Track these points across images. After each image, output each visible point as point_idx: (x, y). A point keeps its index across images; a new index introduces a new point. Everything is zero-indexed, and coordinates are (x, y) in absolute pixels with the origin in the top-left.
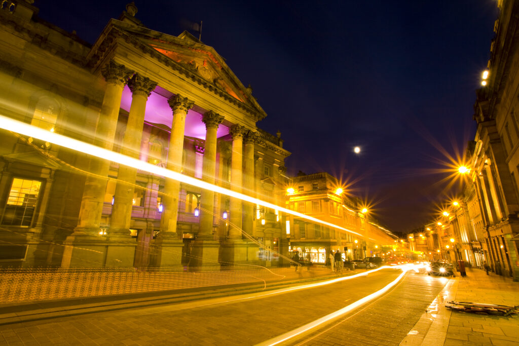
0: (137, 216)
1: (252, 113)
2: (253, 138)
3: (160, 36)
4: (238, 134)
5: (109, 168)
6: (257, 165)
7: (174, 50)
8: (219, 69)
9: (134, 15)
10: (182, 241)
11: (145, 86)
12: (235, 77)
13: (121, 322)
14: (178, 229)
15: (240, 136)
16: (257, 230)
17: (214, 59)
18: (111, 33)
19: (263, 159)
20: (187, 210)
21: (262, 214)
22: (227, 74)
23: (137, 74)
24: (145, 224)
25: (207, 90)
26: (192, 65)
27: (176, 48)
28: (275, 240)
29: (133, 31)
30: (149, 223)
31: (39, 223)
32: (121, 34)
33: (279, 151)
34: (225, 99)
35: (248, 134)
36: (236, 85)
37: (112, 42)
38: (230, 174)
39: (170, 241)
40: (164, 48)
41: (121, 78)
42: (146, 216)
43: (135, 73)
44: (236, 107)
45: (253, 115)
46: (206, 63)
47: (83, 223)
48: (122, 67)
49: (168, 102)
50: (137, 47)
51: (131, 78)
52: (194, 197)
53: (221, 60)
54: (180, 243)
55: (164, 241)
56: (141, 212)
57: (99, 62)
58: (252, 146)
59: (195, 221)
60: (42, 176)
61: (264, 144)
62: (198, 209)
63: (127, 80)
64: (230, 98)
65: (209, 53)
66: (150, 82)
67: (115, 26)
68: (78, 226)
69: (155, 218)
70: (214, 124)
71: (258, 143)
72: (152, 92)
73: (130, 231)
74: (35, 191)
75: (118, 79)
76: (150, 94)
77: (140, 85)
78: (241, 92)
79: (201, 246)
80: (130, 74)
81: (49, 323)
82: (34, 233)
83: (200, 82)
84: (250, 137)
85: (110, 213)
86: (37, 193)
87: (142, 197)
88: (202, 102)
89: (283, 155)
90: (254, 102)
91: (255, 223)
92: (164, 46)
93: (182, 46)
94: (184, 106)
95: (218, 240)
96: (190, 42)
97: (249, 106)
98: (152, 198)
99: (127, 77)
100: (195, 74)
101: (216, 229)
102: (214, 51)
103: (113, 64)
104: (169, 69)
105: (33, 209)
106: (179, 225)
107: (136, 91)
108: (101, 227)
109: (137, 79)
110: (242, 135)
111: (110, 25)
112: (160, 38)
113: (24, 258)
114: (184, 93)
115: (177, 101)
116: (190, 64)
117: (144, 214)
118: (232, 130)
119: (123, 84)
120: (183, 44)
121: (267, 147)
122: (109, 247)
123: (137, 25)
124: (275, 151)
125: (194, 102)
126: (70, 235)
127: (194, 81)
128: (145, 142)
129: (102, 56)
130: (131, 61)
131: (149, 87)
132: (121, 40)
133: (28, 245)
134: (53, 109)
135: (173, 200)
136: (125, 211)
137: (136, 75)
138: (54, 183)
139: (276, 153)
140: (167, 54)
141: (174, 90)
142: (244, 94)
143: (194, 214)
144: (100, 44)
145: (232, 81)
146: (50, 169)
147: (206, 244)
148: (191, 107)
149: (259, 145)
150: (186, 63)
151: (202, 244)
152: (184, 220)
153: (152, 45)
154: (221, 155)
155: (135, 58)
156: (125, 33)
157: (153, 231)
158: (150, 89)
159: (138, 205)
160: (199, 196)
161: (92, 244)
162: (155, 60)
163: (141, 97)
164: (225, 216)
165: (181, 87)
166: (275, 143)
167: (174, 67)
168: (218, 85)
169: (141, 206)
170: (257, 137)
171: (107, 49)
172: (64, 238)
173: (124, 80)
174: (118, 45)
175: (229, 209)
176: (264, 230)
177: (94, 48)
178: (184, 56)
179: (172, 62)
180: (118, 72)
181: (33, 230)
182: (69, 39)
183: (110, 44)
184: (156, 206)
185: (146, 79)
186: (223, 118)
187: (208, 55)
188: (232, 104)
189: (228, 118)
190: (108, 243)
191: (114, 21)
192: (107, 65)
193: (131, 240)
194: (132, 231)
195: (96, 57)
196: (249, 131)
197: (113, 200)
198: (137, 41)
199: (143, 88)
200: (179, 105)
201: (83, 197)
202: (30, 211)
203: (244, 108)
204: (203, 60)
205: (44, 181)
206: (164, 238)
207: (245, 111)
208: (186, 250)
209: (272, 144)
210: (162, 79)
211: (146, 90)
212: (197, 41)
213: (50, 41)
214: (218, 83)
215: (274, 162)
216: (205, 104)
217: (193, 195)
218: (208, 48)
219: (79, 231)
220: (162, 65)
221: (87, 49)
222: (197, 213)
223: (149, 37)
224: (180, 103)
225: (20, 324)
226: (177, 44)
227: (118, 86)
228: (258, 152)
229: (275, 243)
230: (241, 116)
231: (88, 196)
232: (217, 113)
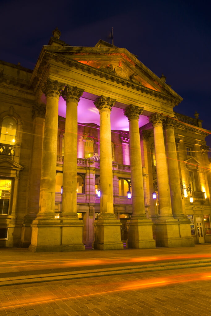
0: (81, 201)
1: (168, 100)
2: (172, 123)
3: (81, 50)
4: (158, 121)
5: (56, 165)
6: (178, 147)
7: (93, 59)
8: (133, 66)
9: (59, 38)
10: (119, 221)
11: (75, 94)
12: (149, 70)
13: (82, 289)
14: (115, 211)
15: (160, 122)
16: (186, 208)
17: (127, 59)
18: (45, 58)
19: (184, 141)
20: (120, 194)
21: (189, 192)
22: (141, 69)
23: (67, 85)
24: (87, 208)
25: (125, 87)
26: (109, 68)
27: (94, 57)
28: (205, 216)
29: (60, 51)
30: (90, 207)
31: (14, 211)
32: (52, 56)
33: (199, 131)
34: (142, 92)
35: (167, 120)
36: (150, 78)
37: (46, 65)
38: (154, 158)
39: (110, 221)
40: (86, 59)
41: (56, 92)
42: (88, 201)
43: (66, 85)
44: (153, 97)
45: (170, 102)
46: (121, 64)
47: (43, 210)
48: (56, 82)
49: (94, 104)
50: (65, 63)
51: (63, 90)
52: (125, 182)
53: (134, 58)
54: (118, 223)
55: (105, 221)
56: (83, 198)
57: (39, 82)
58: (172, 130)
59: (129, 203)
60: (12, 176)
61: (184, 127)
62: (130, 192)
63: (61, 92)
64: (146, 90)
65: (123, 54)
66: (78, 90)
67: (47, 51)
68: (40, 212)
69: (94, 202)
70: (135, 115)
71: (177, 126)
72: (81, 98)
73: (77, 214)
74: (8, 187)
75: (54, 92)
76: (80, 100)
77: (71, 94)
78: (155, 83)
79: (136, 225)
80: (62, 87)
81: (32, 286)
82: (11, 219)
83: (118, 82)
84: (169, 122)
85: (60, 200)
86: (9, 189)
87: (83, 186)
88: (122, 99)
89: (204, 134)
90: (169, 89)
91: (183, 201)
92: (85, 58)
93: (99, 53)
94: (107, 104)
95: (151, 219)
96: (105, 48)
97: (165, 94)
98: (91, 186)
99: (60, 89)
100: (113, 75)
101: (147, 209)
102: (126, 51)
103: (49, 81)
104: (92, 75)
105: (9, 201)
106: (115, 207)
107: (69, 100)
108: (55, 212)
109: (68, 90)
110: (161, 122)
111: (43, 51)
112: (81, 52)
113: (6, 238)
114: (106, 93)
115: (102, 102)
116: (108, 67)
117: (86, 200)
118: (151, 118)
119: (58, 96)
120: (100, 51)
121: (186, 129)
122: (63, 228)
123: (63, 45)
124: (195, 131)
125: (116, 99)
126: (35, 220)
127: (113, 82)
128: (80, 140)
129: (40, 77)
130: (62, 76)
131: (78, 94)
132: (52, 61)
133: (8, 228)
134: (12, 125)
135: (108, 186)
136: (72, 198)
137: (67, 87)
138: (19, 180)
139: (196, 133)
140: (88, 64)
141: (98, 93)
142: (159, 84)
143: (127, 197)
144: (38, 68)
145: (146, 74)
146: (16, 170)
147: (141, 222)
148: (114, 104)
149: (178, 128)
150: (104, 67)
151: (137, 223)
152: (119, 203)
153: (76, 59)
154: (144, 142)
155: (64, 73)
156: (54, 55)
157: (94, 213)
158: (79, 96)
159: (81, 192)
160: (129, 180)
161: (51, 226)
162: (80, 71)
163: (73, 103)
164: (154, 196)
165: (103, 89)
166: (194, 124)
167: (95, 74)
168: (134, 81)
169: (82, 193)
170: (176, 121)
171: (43, 71)
172: (31, 222)
173: (58, 92)
174: (51, 65)
175: (157, 190)
176: (193, 207)
177: (34, 72)
178: (102, 62)
179: (93, 69)
180: (54, 87)
181: (10, 217)
182: (16, 70)
183: (45, 66)
184: (95, 192)
185: (75, 88)
186: (142, 109)
187: (122, 56)
188: (149, 95)
189: (146, 108)
190: (62, 225)
191: (46, 47)
192: (45, 84)
193: (79, 221)
194: (78, 214)
195: (36, 79)
196: (167, 117)
197: (62, 190)
198: (64, 58)
199: (73, 96)
200: (103, 105)
201: (41, 189)
202: (7, 203)
203: (160, 97)
204: (118, 61)
205: (12, 179)
206: (105, 219)
207: (161, 100)
208: (123, 228)
209: (191, 126)
210: (88, 85)
211: (76, 97)
212: (111, 46)
213: (5, 75)
214: (134, 79)
215: (195, 142)
216: (125, 99)
217: (124, 180)
218: (121, 50)
219: (40, 216)
220: (86, 74)
221: (29, 74)
222: (129, 196)
223: (73, 53)
224: (104, 103)
225: (13, 286)
226: (95, 53)
227: (55, 98)
228: (178, 135)
229: (205, 220)
230: (158, 104)
231: (44, 189)
232: (137, 105)
